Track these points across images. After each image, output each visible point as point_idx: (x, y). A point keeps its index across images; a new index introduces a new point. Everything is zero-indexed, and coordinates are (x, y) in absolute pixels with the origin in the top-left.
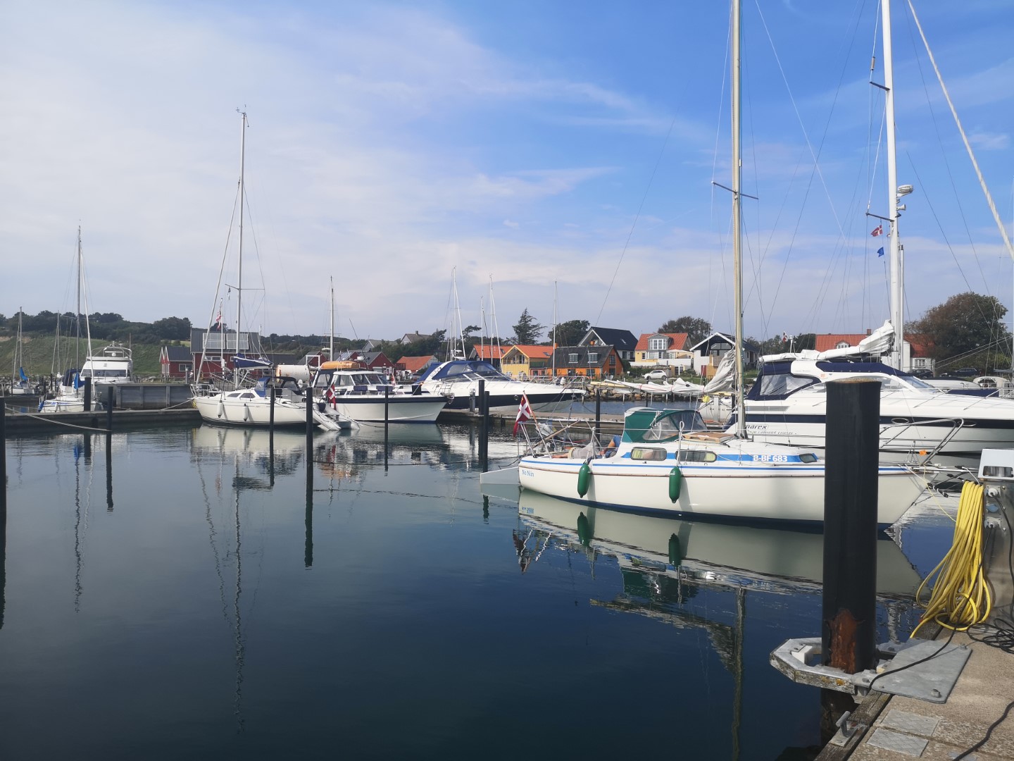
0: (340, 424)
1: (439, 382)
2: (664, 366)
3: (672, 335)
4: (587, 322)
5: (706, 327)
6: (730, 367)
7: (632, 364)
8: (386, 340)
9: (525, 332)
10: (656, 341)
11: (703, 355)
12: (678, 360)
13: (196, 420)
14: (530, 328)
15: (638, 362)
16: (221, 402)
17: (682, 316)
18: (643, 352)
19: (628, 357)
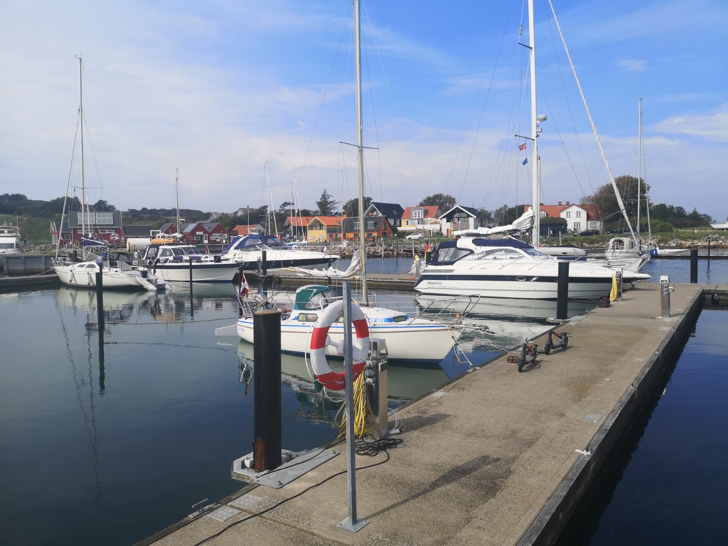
0: (157, 286)
1: (239, 251)
2: (421, 230)
3: (426, 208)
4: (370, 198)
5: (452, 201)
6: (357, 261)
7: (399, 229)
8: (225, 212)
9: (325, 206)
10: (416, 212)
11: (448, 221)
12: (431, 226)
13: (57, 284)
14: (328, 203)
15: (404, 228)
16: (71, 271)
17: (436, 193)
18: (407, 220)
19: (398, 224)
